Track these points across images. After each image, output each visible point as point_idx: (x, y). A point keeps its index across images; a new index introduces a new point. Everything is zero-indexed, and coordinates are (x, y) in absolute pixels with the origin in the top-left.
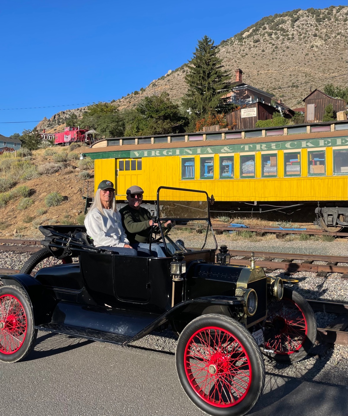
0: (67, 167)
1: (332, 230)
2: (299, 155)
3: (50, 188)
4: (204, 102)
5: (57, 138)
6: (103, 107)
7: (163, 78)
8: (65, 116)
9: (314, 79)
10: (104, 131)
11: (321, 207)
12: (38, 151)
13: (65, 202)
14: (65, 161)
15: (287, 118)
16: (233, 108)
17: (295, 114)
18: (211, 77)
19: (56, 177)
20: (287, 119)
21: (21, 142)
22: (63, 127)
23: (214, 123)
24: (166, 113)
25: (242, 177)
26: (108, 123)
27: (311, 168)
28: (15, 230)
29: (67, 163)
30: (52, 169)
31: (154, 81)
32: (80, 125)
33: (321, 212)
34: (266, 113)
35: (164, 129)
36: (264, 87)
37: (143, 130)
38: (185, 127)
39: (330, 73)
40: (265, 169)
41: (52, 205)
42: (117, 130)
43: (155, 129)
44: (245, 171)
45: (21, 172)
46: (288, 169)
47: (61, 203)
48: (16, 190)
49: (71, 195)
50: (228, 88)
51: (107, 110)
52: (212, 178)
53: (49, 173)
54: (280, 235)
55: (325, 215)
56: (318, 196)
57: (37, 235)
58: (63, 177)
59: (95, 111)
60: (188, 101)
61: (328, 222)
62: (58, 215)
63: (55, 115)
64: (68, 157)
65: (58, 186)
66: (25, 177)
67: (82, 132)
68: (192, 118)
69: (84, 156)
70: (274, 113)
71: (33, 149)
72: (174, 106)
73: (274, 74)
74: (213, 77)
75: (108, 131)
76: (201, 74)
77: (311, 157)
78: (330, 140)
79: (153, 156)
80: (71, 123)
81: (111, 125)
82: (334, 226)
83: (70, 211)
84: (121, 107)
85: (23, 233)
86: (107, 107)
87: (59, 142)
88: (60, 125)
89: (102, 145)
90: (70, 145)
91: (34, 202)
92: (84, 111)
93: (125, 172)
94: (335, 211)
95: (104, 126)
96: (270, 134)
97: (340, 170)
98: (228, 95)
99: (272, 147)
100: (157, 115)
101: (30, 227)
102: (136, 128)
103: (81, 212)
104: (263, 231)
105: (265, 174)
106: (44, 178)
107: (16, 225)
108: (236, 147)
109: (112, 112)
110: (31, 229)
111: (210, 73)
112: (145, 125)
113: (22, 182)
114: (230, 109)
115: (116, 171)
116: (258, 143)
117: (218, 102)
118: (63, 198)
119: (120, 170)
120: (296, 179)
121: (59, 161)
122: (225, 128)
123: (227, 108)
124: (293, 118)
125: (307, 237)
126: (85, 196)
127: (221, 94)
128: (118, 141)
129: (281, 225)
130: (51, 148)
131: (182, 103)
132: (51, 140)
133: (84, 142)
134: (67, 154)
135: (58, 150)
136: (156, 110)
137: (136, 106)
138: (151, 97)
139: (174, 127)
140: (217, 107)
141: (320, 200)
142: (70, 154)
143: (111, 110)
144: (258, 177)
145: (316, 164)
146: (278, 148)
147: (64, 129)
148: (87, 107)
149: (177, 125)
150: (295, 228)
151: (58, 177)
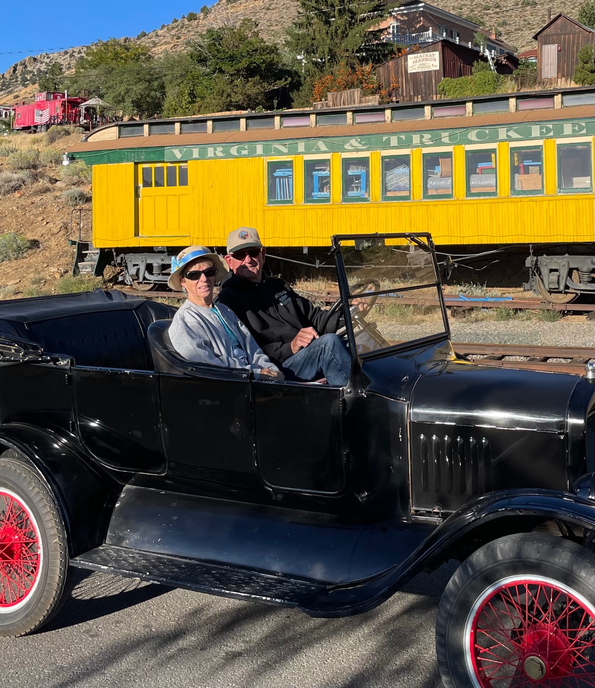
0: (37, 180)
1: (558, 299)
2: (493, 155)
3: (2, 224)
4: (332, 39)
5: (19, 116)
6: (118, 49)
8: (37, 67)
10: (120, 100)
11: (536, 254)
13: (34, 251)
14: (35, 167)
15: (502, 74)
16: (392, 52)
17: (520, 64)
19: (14, 200)
20: (502, 76)
22: (32, 92)
23: (353, 84)
24: (251, 63)
25: (386, 198)
26: (130, 85)
27: (516, 179)
29: (38, 171)
30: (6, 185)
32: (68, 88)
33: (536, 264)
34: (460, 64)
35: (248, 96)
36: (464, 5)
37: (203, 98)
38: (293, 91)
40: (431, 183)
41: (5, 257)
42: (148, 99)
43: (229, 95)
44: (392, 185)
46: (472, 183)
47: (25, 255)
49: (46, 238)
50: (382, 10)
51: (127, 56)
52: (327, 200)
54: (459, 311)
55: (545, 271)
58: (29, 201)
59: (101, 58)
60: (298, 38)
61: (549, 283)
62: (19, 278)
63: (17, 65)
64: (41, 157)
65: (20, 220)
67: (74, 104)
68: (308, 73)
69: (72, 158)
70: (475, 63)
72: (267, 47)
75: (128, 101)
77: (516, 159)
78: (551, 126)
79: (211, 158)
80: (50, 81)
81: (135, 89)
82: (561, 292)
83: (43, 271)
84: (159, 47)
86: (127, 49)
87: (23, 124)
88: (26, 87)
89: (108, 135)
90: (47, 130)
92: (79, 55)
93: (153, 189)
94: (562, 262)
95: (120, 90)
96: (441, 113)
97: (572, 183)
98: (383, 26)
99: (443, 140)
100: (232, 66)
102: (189, 94)
103: (66, 272)
104: (427, 304)
105: (430, 193)
108: (373, 140)
109: (137, 60)
112: (206, 87)
114: (388, 54)
115: (137, 189)
116: (415, 132)
117: (362, 39)
118: (28, 244)
119: (144, 186)
120: (489, 201)
121: (21, 168)
122: (373, 93)
123: (381, 51)
124: (515, 72)
125: (508, 315)
126: (73, 240)
127: (367, 22)
128: (140, 128)
129: (465, 292)
130: (7, 138)
131: (285, 41)
132: (7, 120)
133: (78, 124)
134: (39, 152)
135: (20, 143)
136: (231, 57)
137: (190, 48)
138: (220, 29)
139: (268, 92)
140: (360, 50)
141: (533, 242)
142: (45, 150)
143: (135, 55)
144: (417, 199)
145: (526, 171)
146: (453, 141)
147: (34, 96)
148: (85, 49)
149: (276, 88)
150: (491, 298)
151: (18, 200)
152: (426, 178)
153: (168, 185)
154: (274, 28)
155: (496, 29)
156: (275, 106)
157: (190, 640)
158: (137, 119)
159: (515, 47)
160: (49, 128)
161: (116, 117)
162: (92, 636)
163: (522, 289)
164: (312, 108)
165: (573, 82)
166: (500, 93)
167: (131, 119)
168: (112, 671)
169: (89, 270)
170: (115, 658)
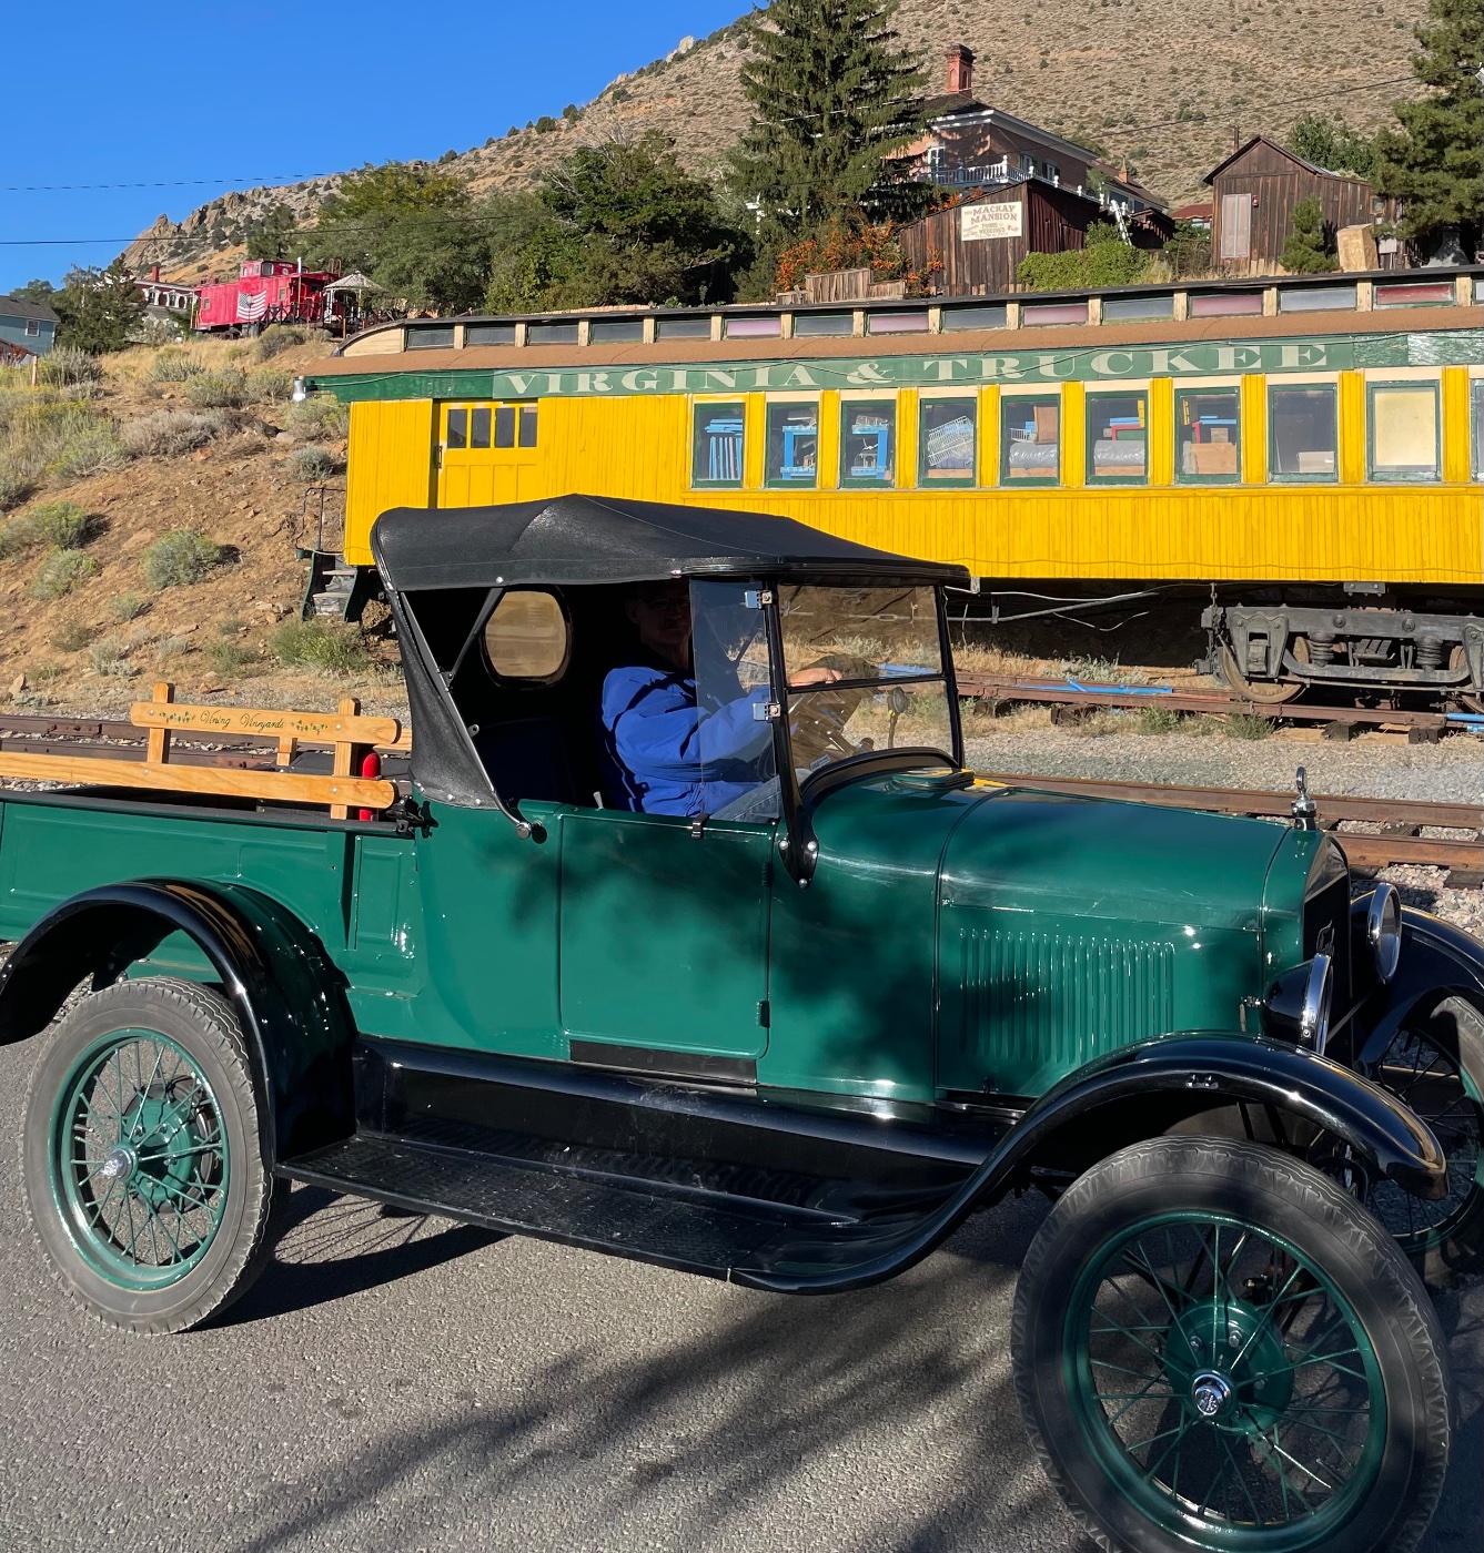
0: (240, 430)
1: (1265, 694)
2: (1141, 404)
3: (168, 514)
4: (816, 172)
5: (208, 305)
6: (403, 181)
7: (658, 68)
8: (245, 213)
9: (1267, 90)
10: (401, 280)
11: (1222, 602)
12: (126, 358)
13: (227, 568)
14: (236, 403)
15: (1144, 248)
16: (930, 201)
17: (1177, 231)
18: (846, 74)
19: (193, 468)
20: (1142, 252)
21: (56, 316)
22: (234, 259)
23: (854, 259)
24: (659, 215)
25: (926, 483)
26: (422, 250)
27: (1186, 452)
28: (19, 681)
29: (242, 410)
30: (179, 436)
31: (620, 79)
32: (304, 255)
33: (1222, 622)
34: (1062, 225)
35: (652, 277)
36: (1067, 116)
37: (563, 280)
38: (737, 270)
39: (1333, 67)
40: (1015, 454)
41: (169, 579)
42: (457, 279)
43: (614, 275)
44: (938, 457)
45: (51, 446)
46: (1098, 456)
47: (210, 575)
48: (30, 517)
49: (253, 542)
50: (912, 121)
51: (420, 195)
52: (810, 482)
53: (166, 453)
54: (1067, 713)
55: (1239, 637)
56: (1211, 563)
57: (106, 699)
58: (223, 470)
59: (370, 198)
60: (749, 169)
61: (1249, 662)
62: (197, 621)
63: (206, 208)
64: (249, 386)
65: (202, 506)
66: (66, 464)
67: (314, 284)
68: (767, 237)
69: (311, 387)
70: (1091, 227)
71: (107, 349)
72: (691, 185)
73: (1110, 66)
74: (852, 77)
75: (419, 279)
76: (806, 64)
77: (1186, 411)
78: (1256, 350)
79: (583, 395)
80: (270, 240)
81: (433, 259)
82: (1271, 681)
83: (243, 608)
84: (480, 182)
85: (49, 692)
86: (421, 182)
87: (215, 320)
88: (222, 250)
89: (382, 345)
90: (259, 334)
91: (98, 568)
92: (327, 193)
93: (468, 453)
94: (1274, 620)
95: (404, 260)
96: (1036, 317)
97: (1296, 463)
98: (913, 150)
99: (1042, 370)
100: (622, 219)
101: (78, 667)
102: (537, 271)
103: (289, 611)
104: (1003, 696)
105: (1014, 473)
106: (147, 470)
107: (25, 661)
108: (904, 366)
109: (439, 204)
110: (81, 675)
111: (841, 59)
112: (571, 259)
113: (57, 485)
114: (922, 204)
115: (436, 450)
116: (988, 353)
117: (871, 175)
118: (217, 555)
119: (449, 446)
120: (1131, 494)
121: (210, 405)
122: (893, 278)
123: (909, 198)
124: (1168, 245)
125: (1166, 722)
126: (306, 548)
127: (884, 141)
128: (446, 332)
129: (1077, 674)
130: (181, 346)
131: (725, 174)
132: (184, 311)
133: (321, 324)
134: (245, 375)
135: (207, 356)
136: (620, 201)
137: (540, 183)
138: (601, 148)
139: (688, 271)
140: (868, 196)
141: (1218, 578)
142: (259, 372)
143: (436, 194)
144: (987, 486)
145: (1206, 437)
146: (1065, 373)
147: (238, 267)
148: (339, 181)
149: (704, 263)
150: (1132, 686)
151: (200, 468)
152: (1006, 445)
153: (496, 446)
154: (702, 150)
155: (1127, 164)
156: (703, 298)
157: (558, 1429)
158: (435, 315)
159: (1162, 199)
160: (263, 330)
161: (393, 311)
162: (348, 1415)
163: (1194, 671)
164: (773, 303)
165: (1280, 267)
166: (1140, 282)
167: (424, 315)
168: (392, 1500)
169: (334, 608)
170: (397, 1470)
